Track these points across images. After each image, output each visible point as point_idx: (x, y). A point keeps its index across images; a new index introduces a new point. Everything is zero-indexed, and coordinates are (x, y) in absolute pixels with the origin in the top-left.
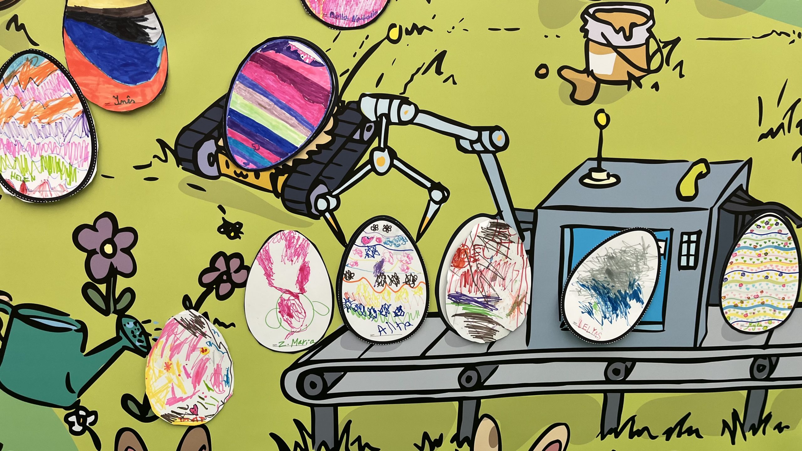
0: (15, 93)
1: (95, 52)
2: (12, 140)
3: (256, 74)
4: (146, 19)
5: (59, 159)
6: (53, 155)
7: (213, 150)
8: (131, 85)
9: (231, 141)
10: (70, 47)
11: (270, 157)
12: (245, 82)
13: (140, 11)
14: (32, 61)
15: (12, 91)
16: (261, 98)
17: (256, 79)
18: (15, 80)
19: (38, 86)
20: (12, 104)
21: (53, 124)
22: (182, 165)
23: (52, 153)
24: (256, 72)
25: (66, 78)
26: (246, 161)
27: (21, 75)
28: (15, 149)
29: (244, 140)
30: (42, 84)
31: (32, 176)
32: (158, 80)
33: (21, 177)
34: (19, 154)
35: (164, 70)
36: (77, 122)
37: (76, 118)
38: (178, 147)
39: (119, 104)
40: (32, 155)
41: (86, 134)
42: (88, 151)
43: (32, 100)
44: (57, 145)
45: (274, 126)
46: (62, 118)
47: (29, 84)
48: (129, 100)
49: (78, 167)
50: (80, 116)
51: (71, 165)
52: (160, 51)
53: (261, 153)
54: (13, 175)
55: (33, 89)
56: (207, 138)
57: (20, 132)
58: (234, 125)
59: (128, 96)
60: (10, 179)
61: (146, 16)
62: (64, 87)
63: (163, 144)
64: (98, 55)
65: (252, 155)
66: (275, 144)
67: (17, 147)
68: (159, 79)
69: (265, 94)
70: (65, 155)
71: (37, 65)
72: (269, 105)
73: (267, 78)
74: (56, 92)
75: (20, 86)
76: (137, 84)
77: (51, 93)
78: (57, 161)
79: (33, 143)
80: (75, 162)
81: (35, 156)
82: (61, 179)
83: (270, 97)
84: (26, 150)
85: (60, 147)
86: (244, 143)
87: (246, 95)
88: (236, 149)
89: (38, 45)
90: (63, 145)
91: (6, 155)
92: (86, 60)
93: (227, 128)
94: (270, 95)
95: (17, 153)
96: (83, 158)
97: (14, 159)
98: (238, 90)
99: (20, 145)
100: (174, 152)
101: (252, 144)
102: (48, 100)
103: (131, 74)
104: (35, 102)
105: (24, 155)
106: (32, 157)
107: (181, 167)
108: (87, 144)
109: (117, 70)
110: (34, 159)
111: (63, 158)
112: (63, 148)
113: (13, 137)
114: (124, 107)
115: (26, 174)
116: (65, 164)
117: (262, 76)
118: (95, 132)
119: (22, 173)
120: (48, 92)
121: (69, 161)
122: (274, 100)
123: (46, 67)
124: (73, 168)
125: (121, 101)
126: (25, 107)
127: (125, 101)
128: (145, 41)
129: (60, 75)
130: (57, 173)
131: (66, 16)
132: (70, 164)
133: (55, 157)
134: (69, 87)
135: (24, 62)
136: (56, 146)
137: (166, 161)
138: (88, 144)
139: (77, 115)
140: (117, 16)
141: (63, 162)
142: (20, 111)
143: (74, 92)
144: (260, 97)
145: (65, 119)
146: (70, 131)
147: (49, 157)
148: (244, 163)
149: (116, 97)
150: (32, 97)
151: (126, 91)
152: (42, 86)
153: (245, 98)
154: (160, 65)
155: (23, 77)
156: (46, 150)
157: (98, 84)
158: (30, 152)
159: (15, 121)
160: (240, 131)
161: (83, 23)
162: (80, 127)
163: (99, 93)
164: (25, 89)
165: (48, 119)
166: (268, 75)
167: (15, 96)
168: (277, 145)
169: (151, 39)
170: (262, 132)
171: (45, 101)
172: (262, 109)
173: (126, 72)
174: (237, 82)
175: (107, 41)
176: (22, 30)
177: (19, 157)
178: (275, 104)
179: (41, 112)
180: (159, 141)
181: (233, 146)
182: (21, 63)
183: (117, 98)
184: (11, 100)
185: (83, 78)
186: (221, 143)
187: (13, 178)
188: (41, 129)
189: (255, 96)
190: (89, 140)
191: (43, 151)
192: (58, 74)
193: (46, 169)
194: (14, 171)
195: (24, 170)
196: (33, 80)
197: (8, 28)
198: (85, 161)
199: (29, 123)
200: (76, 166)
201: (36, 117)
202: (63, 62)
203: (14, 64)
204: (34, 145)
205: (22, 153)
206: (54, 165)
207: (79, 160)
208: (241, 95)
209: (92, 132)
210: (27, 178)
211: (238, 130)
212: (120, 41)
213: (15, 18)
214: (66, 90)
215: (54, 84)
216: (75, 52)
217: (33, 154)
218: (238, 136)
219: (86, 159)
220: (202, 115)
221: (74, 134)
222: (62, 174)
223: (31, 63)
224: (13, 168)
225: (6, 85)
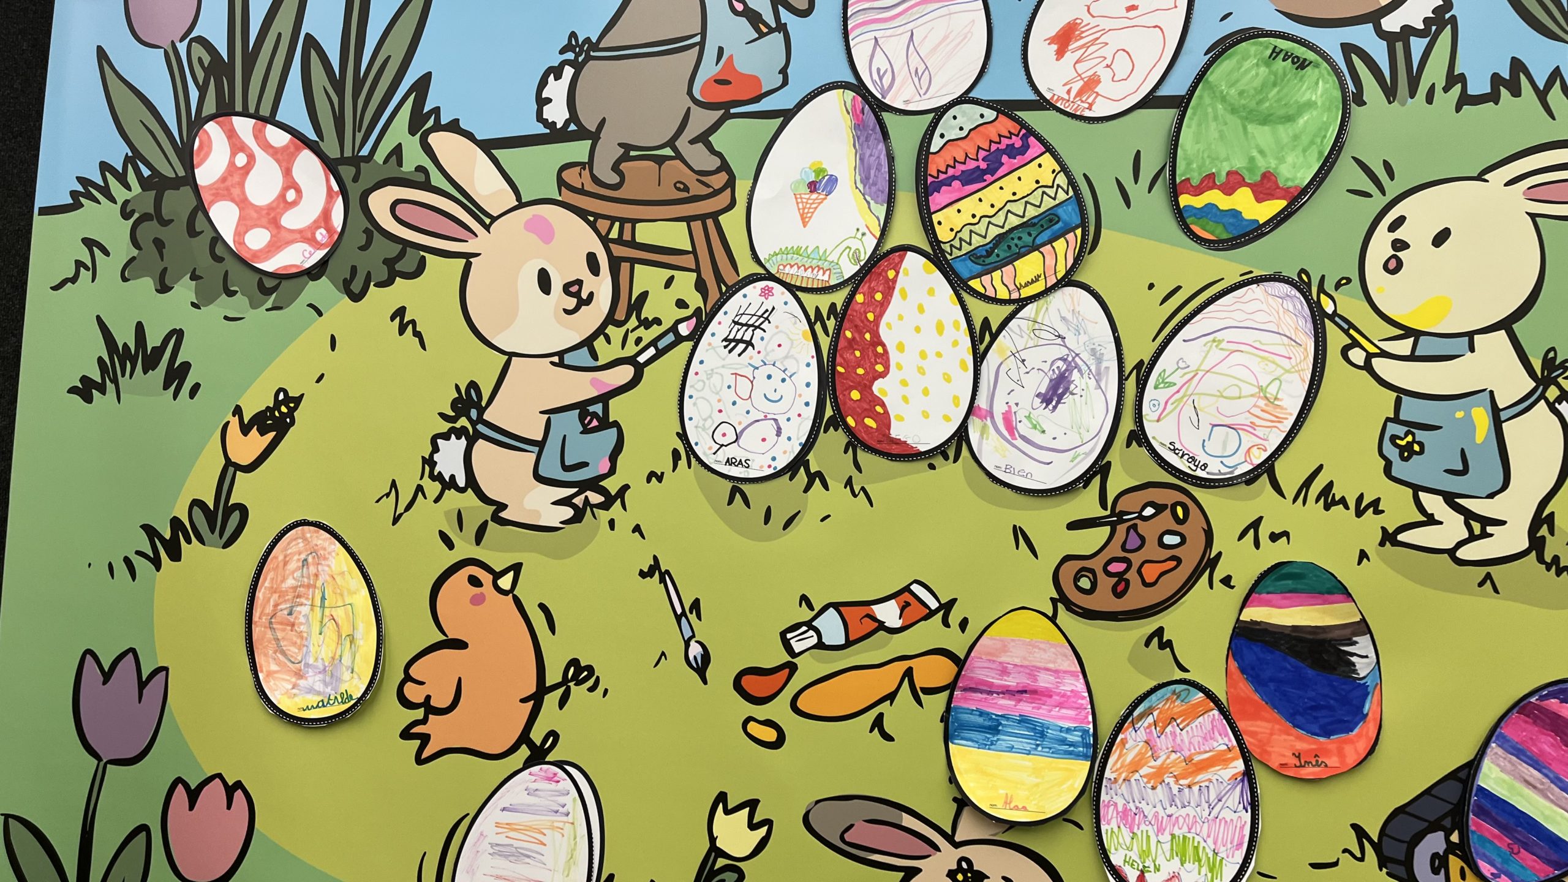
0: (1146, 738)
1: (1272, 686)
2: (1132, 806)
3: (1524, 734)
4: (1355, 643)
5: (1199, 842)
6: (1190, 835)
7: (1441, 848)
8: (1322, 739)
9: (1475, 837)
10: (1234, 677)
11: (1537, 867)
12: (1506, 745)
13: (1348, 632)
14: (1180, 695)
15: (1142, 734)
16: (1529, 771)
17: (1523, 742)
18: (1150, 719)
19: (1181, 730)
20: (1139, 753)
21: (1196, 788)
22: (1386, 868)
23: (1189, 832)
24: (1524, 730)
25: (1224, 721)
26: (1495, 871)
27: (1160, 713)
28: (1134, 819)
29: (1496, 837)
30: (1188, 728)
31: (1155, 865)
32: (1364, 733)
33: (1138, 865)
34: (1138, 829)
35: (1375, 719)
36: (1234, 788)
37: (1232, 781)
38: (1385, 838)
39: (1301, 766)
40: (1158, 831)
41: (1244, 808)
42: (1244, 833)
43: (1171, 749)
44: (1198, 820)
45: (1546, 818)
46: (1210, 781)
47: (1170, 726)
48: (1317, 761)
49: (1225, 858)
50: (1239, 779)
51: (1216, 853)
52: (1370, 689)
53: (1522, 859)
54: (1127, 860)
55: (1173, 734)
56: (1433, 828)
57: (1145, 795)
58: (1481, 812)
59: (1316, 756)
60: (1122, 866)
61: (1355, 639)
62: (1220, 735)
63: (1360, 832)
64: (1275, 690)
65: (1505, 861)
66: (1547, 847)
67: (1137, 817)
68: (1367, 733)
69: (1536, 765)
70: (1209, 836)
71: (1186, 701)
72: (1543, 783)
73: (1542, 740)
74: (1207, 741)
75: (1156, 728)
76: (1332, 737)
77: (1199, 742)
78: (1196, 844)
79: (1162, 813)
80: (1223, 849)
81: (1162, 834)
82: (1199, 874)
83: (1544, 770)
84: (1150, 823)
85: (1201, 823)
86: (1496, 841)
87: (1505, 766)
88: (1481, 850)
89: (1188, 671)
90: (1206, 821)
91: (1119, 827)
92: (1257, 697)
93: (1471, 815)
94: (1544, 768)
95: (1136, 827)
96: (1235, 844)
97: (1131, 835)
98: (1493, 757)
99: (1142, 815)
100: (1377, 847)
101: (1509, 844)
102: (1193, 751)
103: (1323, 721)
104: (1173, 753)
105: (1147, 831)
106: (1157, 836)
107: (1385, 870)
108: (1243, 823)
109: (1302, 715)
110: (1161, 838)
111: (1205, 841)
112: (1206, 825)
113: (1134, 802)
114: (1308, 772)
115: (1147, 861)
116: (1208, 850)
117: (1534, 737)
118: (1258, 806)
119: (1140, 858)
120: (1195, 741)
121: (1213, 847)
122: (1551, 775)
123: (1199, 704)
124: (1218, 858)
125: (1306, 762)
126: (1157, 759)
127: (1311, 763)
128: (1350, 674)
129: (1217, 717)
130: (1194, 864)
131: (1235, 634)
132: (1214, 851)
133: (1193, 838)
134: (1227, 735)
135: (1169, 695)
136: (1196, 822)
137: (1362, 859)
138: (1245, 822)
139: (1234, 777)
140: (1310, 637)
141: (1204, 847)
142: (1150, 764)
143: (1234, 743)
144: (1527, 769)
145: (1215, 781)
146: (1220, 800)
147: (1184, 837)
148: (1492, 874)
149: (1297, 755)
150: (1170, 746)
151: (1313, 747)
152: (1187, 731)
153: (1503, 770)
154: (1369, 711)
155: (1161, 716)
156: (1180, 826)
157: (1272, 734)
158: (1155, 827)
159: (1140, 778)
160: (1492, 823)
161: (1260, 644)
162: (1236, 797)
163: (1272, 747)
164: (1162, 734)
165: (1190, 779)
166: (1544, 736)
167: (1146, 742)
168: (1550, 848)
169: (1359, 672)
170: (1526, 825)
171: (1189, 753)
172: (1529, 789)
173: (1316, 718)
174: (1493, 745)
175: (1292, 672)
176: (1168, 649)
177: (1139, 833)
178: (1552, 782)
179: (1180, 769)
180: (1355, 826)
181: (1477, 845)
182: (1163, 697)
183: (1299, 757)
184: (1138, 748)
185: (1250, 723)
186: (1455, 838)
187: (1126, 864)
188: (1177, 793)
189: (1520, 767)
190: (1247, 817)
191: (1176, 826)
192: (1214, 715)
193: (1177, 856)
194: (1129, 854)
195: (1145, 854)
196: (1175, 720)
197: (1147, 644)
198: (1238, 849)
199: (1161, 784)
200: (1223, 855)
201: (1171, 775)
202: (1222, 697)
203: (1153, 697)
204: (1163, 817)
205: (1143, 827)
206: (1190, 850)
207: (1229, 846)
208: (1498, 765)
209: (1254, 805)
210: (1149, 867)
211: (1488, 820)
212: (1310, 673)
213: (1160, 632)
214: (1222, 738)
215: (1205, 728)
216: (1241, 685)
217: (1160, 830)
218: (1488, 829)
219: (1240, 845)
220: (1427, 792)
221: (1225, 806)
222: (1200, 866)
223: (1178, 697)
224: (1128, 849)
225: (1136, 726)
